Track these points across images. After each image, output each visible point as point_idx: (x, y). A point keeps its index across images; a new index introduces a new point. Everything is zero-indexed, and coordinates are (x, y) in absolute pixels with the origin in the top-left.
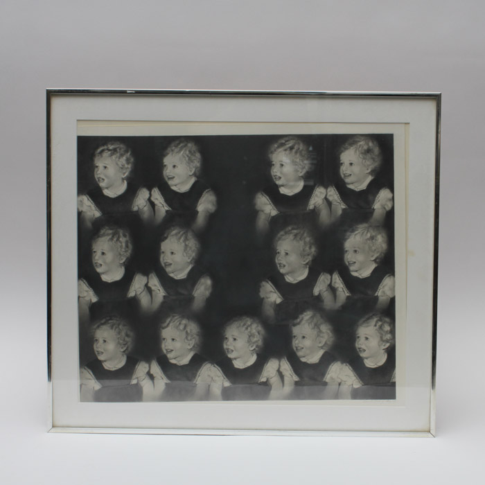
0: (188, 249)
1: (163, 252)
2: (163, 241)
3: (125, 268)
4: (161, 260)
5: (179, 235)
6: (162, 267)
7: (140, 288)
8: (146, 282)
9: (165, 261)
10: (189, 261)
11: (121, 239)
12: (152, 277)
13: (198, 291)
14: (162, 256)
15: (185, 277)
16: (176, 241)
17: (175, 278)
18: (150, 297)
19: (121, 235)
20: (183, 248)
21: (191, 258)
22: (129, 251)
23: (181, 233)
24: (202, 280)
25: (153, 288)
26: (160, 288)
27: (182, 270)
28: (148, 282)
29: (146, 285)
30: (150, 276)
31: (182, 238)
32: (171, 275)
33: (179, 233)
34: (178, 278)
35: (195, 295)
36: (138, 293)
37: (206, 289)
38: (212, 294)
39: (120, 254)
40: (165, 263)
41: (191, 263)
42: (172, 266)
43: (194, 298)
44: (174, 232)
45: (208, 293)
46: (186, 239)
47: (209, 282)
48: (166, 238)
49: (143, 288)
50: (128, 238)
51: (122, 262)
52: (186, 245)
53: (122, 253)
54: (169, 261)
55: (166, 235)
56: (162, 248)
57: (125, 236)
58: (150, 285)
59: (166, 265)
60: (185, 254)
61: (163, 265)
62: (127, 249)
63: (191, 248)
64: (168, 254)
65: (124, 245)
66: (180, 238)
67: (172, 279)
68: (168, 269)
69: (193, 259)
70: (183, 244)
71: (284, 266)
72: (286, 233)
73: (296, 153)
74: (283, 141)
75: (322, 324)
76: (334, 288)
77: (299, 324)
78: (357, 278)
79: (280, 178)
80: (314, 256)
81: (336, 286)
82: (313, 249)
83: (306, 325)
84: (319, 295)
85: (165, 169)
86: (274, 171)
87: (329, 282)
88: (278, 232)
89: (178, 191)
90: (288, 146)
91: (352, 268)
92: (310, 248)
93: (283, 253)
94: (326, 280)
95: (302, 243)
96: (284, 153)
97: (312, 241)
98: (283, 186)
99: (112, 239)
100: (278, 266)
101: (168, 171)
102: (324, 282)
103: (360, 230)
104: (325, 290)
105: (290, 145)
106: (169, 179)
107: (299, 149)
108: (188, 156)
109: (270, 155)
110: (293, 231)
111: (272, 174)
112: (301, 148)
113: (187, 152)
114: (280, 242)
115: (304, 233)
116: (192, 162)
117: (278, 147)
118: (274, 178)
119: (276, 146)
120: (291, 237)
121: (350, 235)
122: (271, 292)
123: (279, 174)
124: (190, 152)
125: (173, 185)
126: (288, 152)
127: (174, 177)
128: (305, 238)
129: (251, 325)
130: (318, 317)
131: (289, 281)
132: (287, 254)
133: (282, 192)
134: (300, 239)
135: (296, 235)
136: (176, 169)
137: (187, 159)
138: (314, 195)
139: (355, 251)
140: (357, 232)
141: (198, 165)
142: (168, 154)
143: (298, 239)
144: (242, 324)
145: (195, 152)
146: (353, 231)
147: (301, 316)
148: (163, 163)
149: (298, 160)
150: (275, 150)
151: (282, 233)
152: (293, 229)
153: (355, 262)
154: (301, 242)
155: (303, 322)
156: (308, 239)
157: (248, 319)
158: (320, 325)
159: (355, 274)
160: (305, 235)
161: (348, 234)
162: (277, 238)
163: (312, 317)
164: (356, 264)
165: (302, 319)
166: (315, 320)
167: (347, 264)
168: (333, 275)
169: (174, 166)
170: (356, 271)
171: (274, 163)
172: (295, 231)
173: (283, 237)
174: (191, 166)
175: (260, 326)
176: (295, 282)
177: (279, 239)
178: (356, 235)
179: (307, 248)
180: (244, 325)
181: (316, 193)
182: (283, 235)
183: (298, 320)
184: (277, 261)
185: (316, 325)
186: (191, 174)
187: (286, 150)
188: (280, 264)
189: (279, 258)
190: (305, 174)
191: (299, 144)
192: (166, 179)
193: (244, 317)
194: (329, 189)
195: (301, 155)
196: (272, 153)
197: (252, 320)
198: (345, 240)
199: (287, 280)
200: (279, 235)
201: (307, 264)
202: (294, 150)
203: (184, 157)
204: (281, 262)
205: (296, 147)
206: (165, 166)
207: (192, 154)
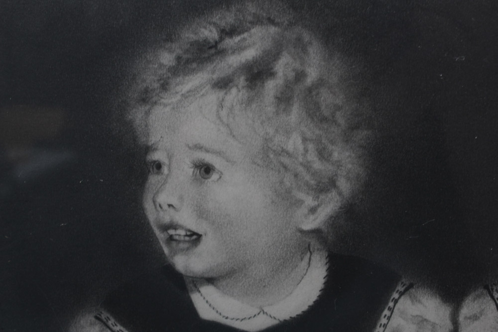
73: (284, 99)
74: (209, 33)
79: (195, 238)
86: (163, 198)
90: (235, 60)
96: (213, 97)
98: (210, 280)
105: (250, 54)
107: (300, 76)
109: (137, 115)
111: (151, 215)
112: (312, 74)
117: (183, 67)
118: (161, 236)
119: (167, 58)
123: (187, 219)
126: (235, 95)
133: (206, 313)
149: (294, 143)
150: (165, 86)
171: (157, 156)
181: (397, 321)
187: (223, 84)
190: (333, 220)
191: (301, 47)
194: (468, 308)
195: (314, 112)
196: (146, 98)
202: (271, 87)
205: (284, 66)
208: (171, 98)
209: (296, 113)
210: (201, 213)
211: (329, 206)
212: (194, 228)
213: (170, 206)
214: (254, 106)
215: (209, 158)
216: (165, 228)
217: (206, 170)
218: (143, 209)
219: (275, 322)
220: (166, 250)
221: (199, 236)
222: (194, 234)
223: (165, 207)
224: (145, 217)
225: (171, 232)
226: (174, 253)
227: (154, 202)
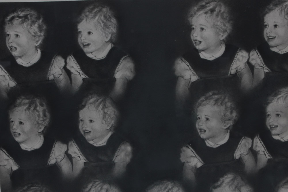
0: (107, 116)
1: (82, 120)
2: (81, 109)
3: (45, 137)
4: (80, 127)
5: (97, 103)
6: (82, 135)
7: (60, 155)
8: (66, 150)
9: (84, 129)
10: (108, 128)
11: (38, 108)
12: (71, 145)
13: (119, 158)
14: (81, 124)
15: (105, 144)
16: (94, 109)
17: (95, 145)
18: (70, 164)
19: (38, 104)
20: (101, 116)
21: (110, 126)
22: (47, 120)
23: (99, 101)
24: (123, 147)
25: (73, 155)
26: (80, 155)
27: (101, 137)
28: (68, 150)
29: (66, 153)
30: (70, 144)
31: (101, 106)
32: (91, 142)
33: (97, 101)
34: (98, 146)
35: (116, 161)
36: (59, 160)
37: (126, 155)
38: (132, 160)
39: (38, 123)
40: (84, 131)
41: (110, 130)
42: (91, 134)
43: (114, 164)
44: (92, 100)
45: (128, 159)
46: (104, 107)
47: (129, 148)
48: (84, 106)
49: (63, 155)
50: (45, 107)
51: (40, 130)
52: (105, 113)
53: (40, 122)
54: (89, 129)
55: (83, 104)
56: (81, 116)
57: (42, 105)
58: (70, 152)
59: (85, 133)
60: (104, 122)
61: (82, 133)
62: (45, 118)
63: (109, 116)
64: (87, 121)
65: (41, 114)
66: (98, 106)
67: (92, 146)
68: (88, 137)
69: (112, 126)
70: (102, 112)
71: (205, 131)
72: (207, 99)
73: (217, 15)
74: (204, 4)
75: (242, 186)
76: (255, 151)
77: (219, 186)
78: (278, 141)
79: (200, 42)
80: (235, 120)
81: (258, 149)
82: (234, 114)
83: (227, 188)
84: (240, 158)
85: (80, 36)
86: (194, 35)
87: (250, 146)
88: (199, 98)
89: (95, 58)
90: (208, 8)
91: (273, 132)
92: (231, 113)
93: (203, 118)
94: (247, 144)
95: (223, 108)
96: (204, 15)
97: (233, 106)
98: (203, 50)
99: (29, 109)
100: (199, 131)
101: (82, 38)
102: (245, 146)
103: (282, 94)
104: (246, 153)
105: (211, 7)
106: (84, 46)
107: (220, 11)
108: (103, 22)
109: (190, 19)
110: (214, 97)
111: (192, 38)
112: (222, 11)
113: (102, 18)
114: (200, 107)
115: (225, 98)
116: (108, 28)
117: (199, 10)
118: (194, 42)
119: (196, 8)
120: (212, 102)
121: (273, 99)
122: (192, 156)
123: (199, 39)
124: (105, 17)
125: (89, 53)
126: (208, 15)
127: (89, 44)
128: (226, 103)
129: (172, 188)
130: (239, 179)
131: (209, 146)
132: (207, 119)
133: (202, 57)
134: (221, 104)
135: (216, 101)
136: (91, 35)
137: (102, 25)
138: (235, 59)
139: (278, 115)
140: (279, 96)
141: (114, 31)
142: (82, 20)
143: (219, 104)
144: (163, 188)
145: (110, 17)
146: (276, 95)
147: (221, 179)
148: (77, 29)
149: (219, 23)
150: (195, 14)
151: (202, 98)
152: (214, 94)
153: (277, 126)
154: (221, 107)
155: (224, 185)
156: (229, 104)
157: (169, 183)
158: (240, 187)
159: (276, 138)
160: (226, 100)
161: (270, 98)
162: (197, 104)
163: (233, 180)
164: (278, 128)
165: (223, 181)
166: (236, 183)
167: (269, 127)
168: (255, 140)
169: (89, 33)
170: (278, 135)
171: (193, 27)
172: (216, 97)
173: (204, 103)
174: (107, 32)
175: (181, 189)
176: (216, 146)
177: (200, 104)
178: (278, 99)
179: (228, 113)
180: (165, 188)
181: (238, 57)
182: (203, 101)
183: (219, 183)
184: (197, 126)
185: (236, 187)
186: (107, 40)
187: (206, 13)
188: (200, 129)
189: (200, 124)
190: (226, 38)
191: (220, 6)
192: (82, 46)
193: (165, 181)
194: (251, 53)
195: (223, 18)
196: (192, 16)
197: (173, 184)
198: (268, 104)
199: (208, 145)
200: (199, 101)
201: (228, 128)
202: (215, 13)
203: (99, 23)
204: (202, 127)
205: (217, 9)
206: (80, 32)
207: (108, 20)
208: (196, 16)
209: (219, 18)
210: (202, 37)
211: (226, 35)
212: (200, 40)
213: (196, 36)
214: (212, 17)
215: (203, 27)
216: (195, 40)
217: (203, 29)
218: (190, 37)
219: (216, 58)
220: (195, 45)
221: (201, 42)
222: (200, 41)
223: (195, 36)
224: (191, 38)
225: (196, 41)
226: (196, 45)
227: (193, 35)
